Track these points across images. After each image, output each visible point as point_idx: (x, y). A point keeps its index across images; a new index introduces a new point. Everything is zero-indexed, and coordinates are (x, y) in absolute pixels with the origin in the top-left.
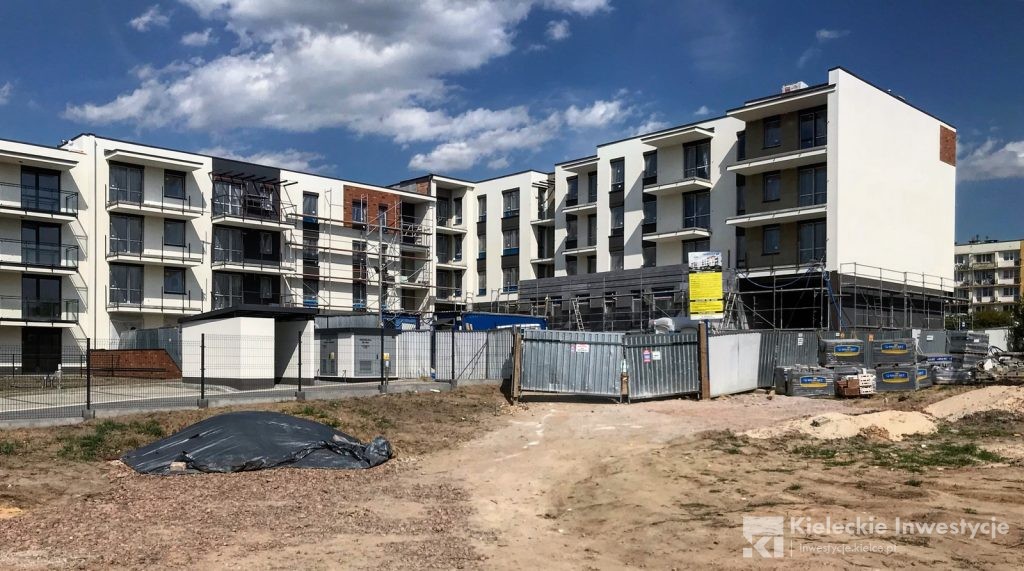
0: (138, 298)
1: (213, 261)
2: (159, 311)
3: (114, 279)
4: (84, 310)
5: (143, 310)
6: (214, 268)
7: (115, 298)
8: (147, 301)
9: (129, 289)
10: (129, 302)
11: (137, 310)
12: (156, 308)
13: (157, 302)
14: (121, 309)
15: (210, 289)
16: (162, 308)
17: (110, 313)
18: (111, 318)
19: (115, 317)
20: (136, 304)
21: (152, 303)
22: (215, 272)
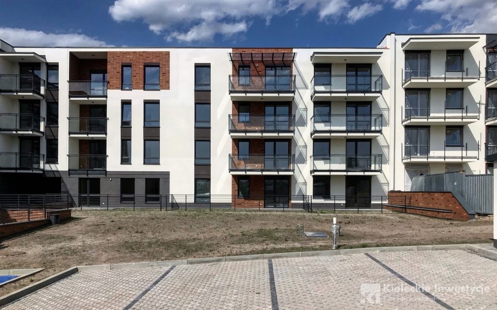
0: (426, 152)
1: (487, 117)
2: (442, 160)
3: (408, 138)
4: (387, 162)
5: (430, 160)
6: (488, 124)
7: (409, 152)
8: (432, 153)
9: (419, 145)
10: (419, 155)
11: (425, 160)
12: (440, 158)
13: (441, 153)
14: (413, 160)
15: (484, 141)
16: (445, 158)
17: (404, 163)
18: (406, 168)
19: (409, 166)
20: (424, 156)
21: (437, 155)
22: (488, 127)
